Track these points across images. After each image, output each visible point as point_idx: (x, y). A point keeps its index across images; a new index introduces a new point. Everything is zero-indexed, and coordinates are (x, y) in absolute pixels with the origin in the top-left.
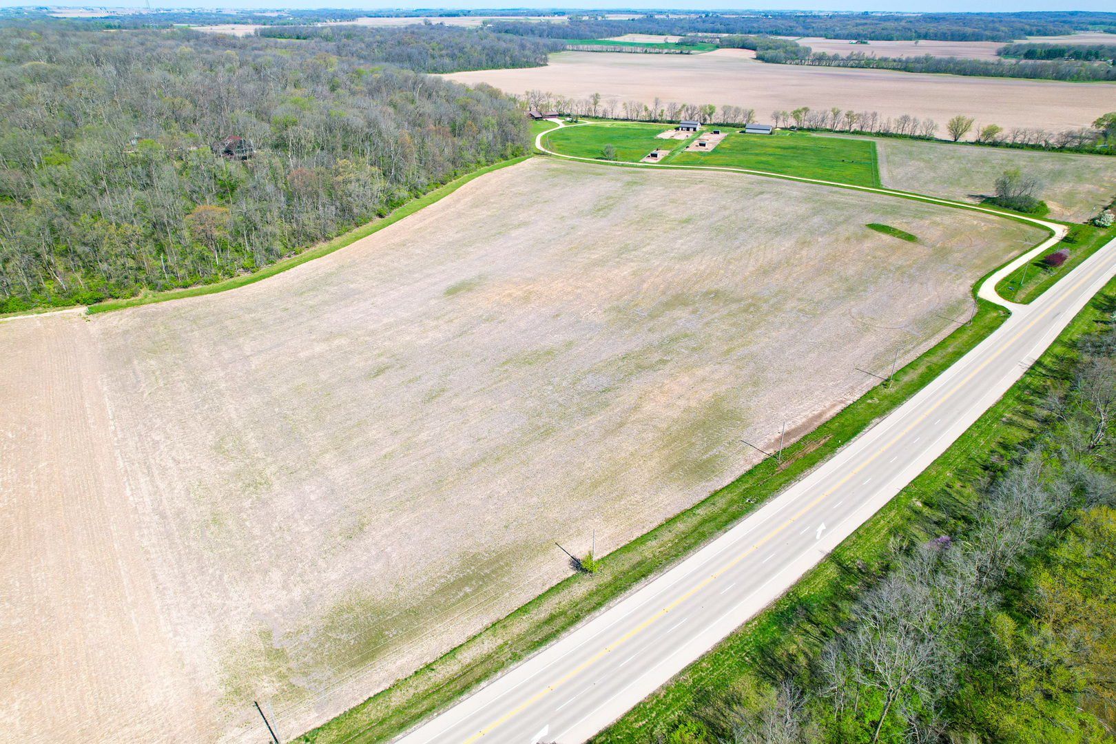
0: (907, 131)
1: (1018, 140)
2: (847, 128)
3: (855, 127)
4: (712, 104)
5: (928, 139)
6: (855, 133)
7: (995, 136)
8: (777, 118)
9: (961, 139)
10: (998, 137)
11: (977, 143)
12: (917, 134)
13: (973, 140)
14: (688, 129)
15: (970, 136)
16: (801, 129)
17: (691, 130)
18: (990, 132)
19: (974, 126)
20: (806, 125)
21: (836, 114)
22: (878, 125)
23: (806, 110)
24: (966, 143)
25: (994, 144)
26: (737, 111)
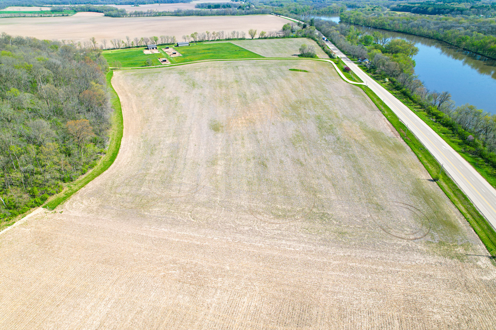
0: (236, 37)
1: (271, 36)
2: (214, 39)
3: (217, 38)
4: (156, 36)
5: (244, 39)
6: (217, 40)
7: (265, 34)
8: (185, 39)
9: (254, 38)
10: (266, 35)
11: (259, 38)
12: (239, 38)
13: (258, 38)
14: (153, 48)
15: (257, 36)
16: (196, 42)
17: (155, 49)
18: (262, 34)
19: (257, 32)
20: (198, 39)
21: (208, 33)
22: (225, 36)
23: (196, 33)
24: (256, 39)
25: (265, 38)
26: (168, 38)
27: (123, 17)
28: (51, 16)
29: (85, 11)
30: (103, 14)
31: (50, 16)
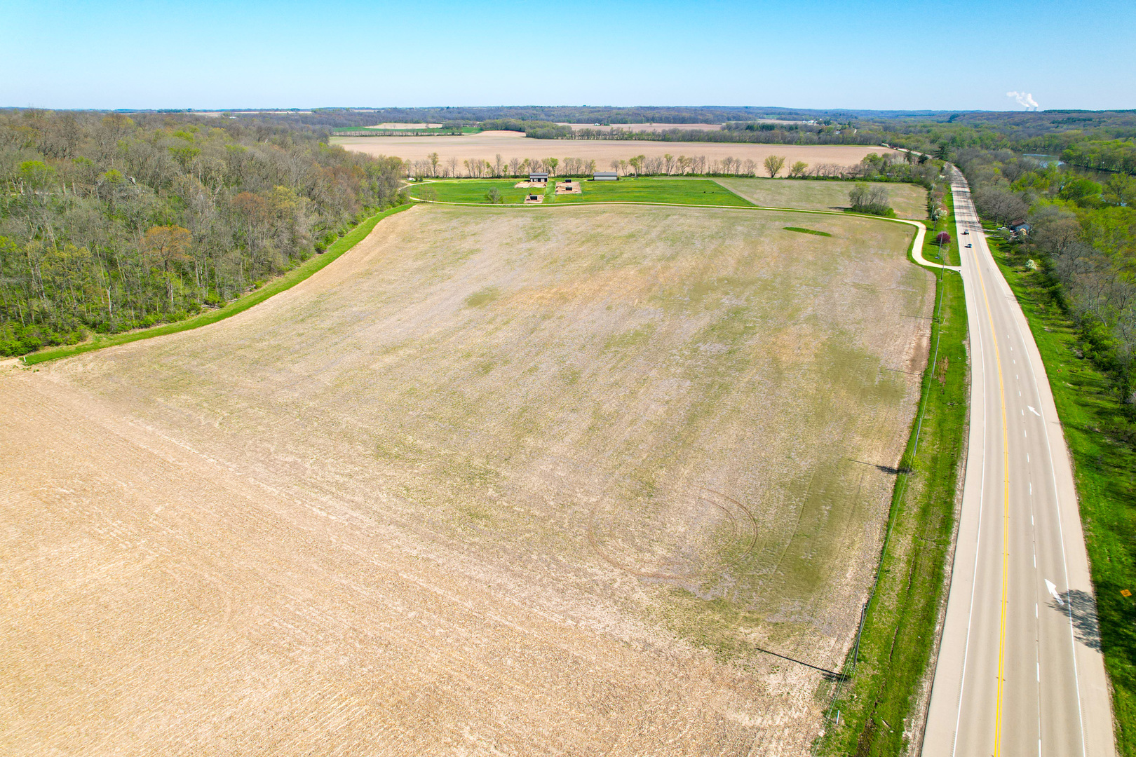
0: (732, 171)
1: (821, 174)
2: (680, 172)
3: (688, 170)
4: (555, 157)
5: (751, 177)
6: (688, 175)
7: (804, 170)
8: (616, 167)
9: (777, 176)
10: (806, 171)
11: (790, 177)
12: (740, 173)
13: (787, 177)
14: (539, 180)
15: (783, 172)
16: (639, 175)
17: (543, 181)
18: (798, 168)
19: (785, 163)
20: (643, 171)
21: (669, 160)
22: (707, 167)
23: (642, 157)
24: (781, 178)
25: (804, 178)
26: (579, 161)
27: (557, 139)
28: (434, 135)
29: (498, 130)
30: (524, 134)
31: (431, 135)
